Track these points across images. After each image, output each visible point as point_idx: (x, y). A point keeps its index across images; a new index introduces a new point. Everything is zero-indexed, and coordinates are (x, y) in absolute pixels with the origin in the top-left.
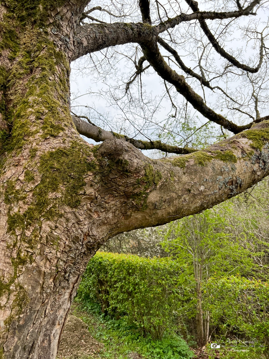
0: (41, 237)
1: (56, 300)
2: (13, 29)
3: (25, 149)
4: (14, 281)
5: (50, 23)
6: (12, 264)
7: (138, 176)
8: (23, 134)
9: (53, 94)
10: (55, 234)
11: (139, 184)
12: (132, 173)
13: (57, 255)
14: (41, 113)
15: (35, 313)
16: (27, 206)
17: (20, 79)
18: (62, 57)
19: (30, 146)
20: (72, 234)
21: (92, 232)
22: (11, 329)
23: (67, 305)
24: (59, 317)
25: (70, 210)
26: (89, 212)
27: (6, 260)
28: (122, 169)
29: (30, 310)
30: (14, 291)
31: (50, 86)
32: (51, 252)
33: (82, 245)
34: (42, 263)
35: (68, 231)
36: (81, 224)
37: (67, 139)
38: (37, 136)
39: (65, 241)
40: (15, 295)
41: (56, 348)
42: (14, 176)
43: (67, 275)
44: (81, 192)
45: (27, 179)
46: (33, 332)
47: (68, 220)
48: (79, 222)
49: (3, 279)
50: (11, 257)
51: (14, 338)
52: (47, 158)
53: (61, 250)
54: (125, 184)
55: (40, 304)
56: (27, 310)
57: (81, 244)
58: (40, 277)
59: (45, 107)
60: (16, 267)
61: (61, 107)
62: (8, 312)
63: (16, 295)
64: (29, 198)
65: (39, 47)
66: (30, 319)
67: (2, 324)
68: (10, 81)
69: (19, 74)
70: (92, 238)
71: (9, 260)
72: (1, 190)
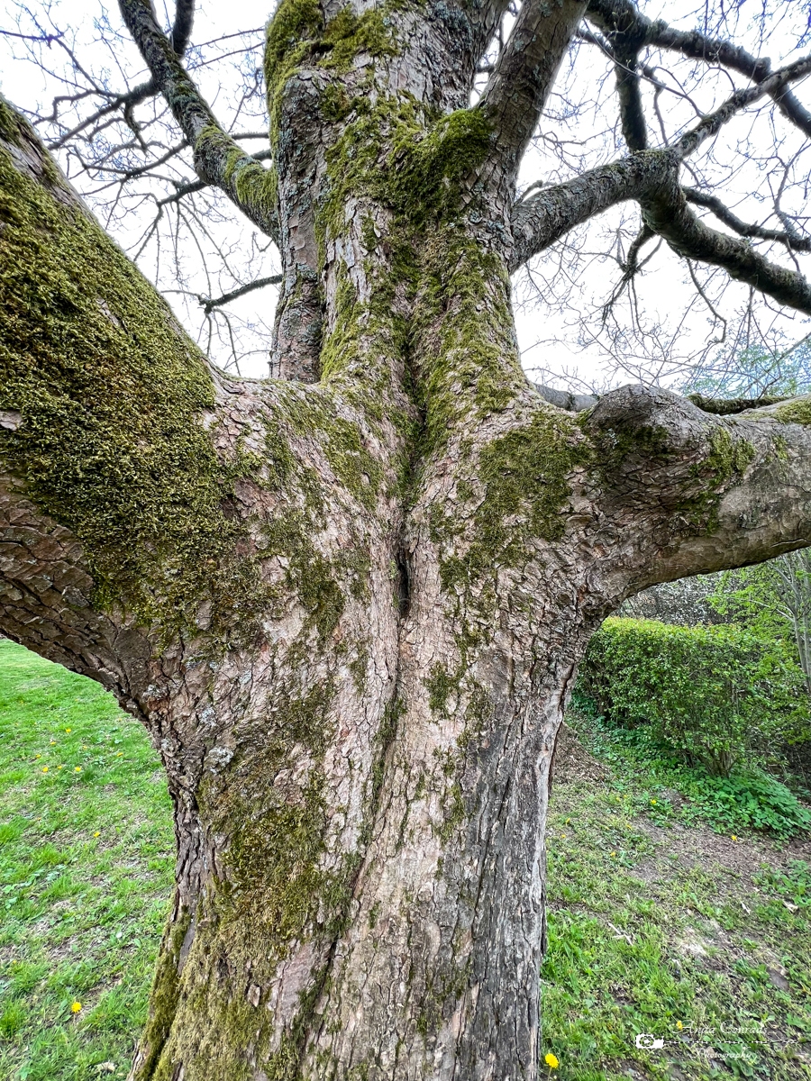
1: (536, 708)
2: (406, 243)
3: (452, 444)
4: (463, 674)
5: (466, 205)
6: (456, 645)
7: (695, 459)
8: (446, 419)
9: (487, 335)
10: (524, 591)
11: (697, 476)
12: (677, 455)
13: (531, 629)
14: (471, 375)
15: (504, 730)
16: (467, 543)
17: (428, 325)
18: (494, 262)
20: (556, 590)
21: (592, 585)
22: (470, 754)
23: (557, 718)
24: (545, 736)
25: (546, 545)
26: (583, 547)
27: (446, 638)
28: (651, 449)
29: (497, 724)
30: (465, 690)
31: (480, 322)
32: (520, 625)
33: (577, 611)
34: (506, 644)
35: (547, 584)
36: (571, 570)
37: (524, 410)
38: (469, 417)
39: (543, 604)
40: (467, 698)
41: (546, 788)
42: (440, 494)
43: (553, 664)
44: (563, 510)
45: (461, 496)
46: (505, 762)
47: (543, 565)
48: (565, 568)
49: (446, 670)
50: (453, 632)
51: (475, 769)
52: (490, 454)
53: (537, 620)
54: (662, 481)
55: (512, 716)
56: (491, 725)
57: (574, 609)
58: (505, 668)
59: (476, 362)
60: (464, 650)
61: (504, 355)
62: (461, 726)
63: (470, 698)
64: (470, 530)
65: (452, 257)
66: (498, 740)
67: (454, 745)
68: (413, 334)
69: (426, 317)
70: (594, 598)
71: (451, 638)
72: (424, 520)
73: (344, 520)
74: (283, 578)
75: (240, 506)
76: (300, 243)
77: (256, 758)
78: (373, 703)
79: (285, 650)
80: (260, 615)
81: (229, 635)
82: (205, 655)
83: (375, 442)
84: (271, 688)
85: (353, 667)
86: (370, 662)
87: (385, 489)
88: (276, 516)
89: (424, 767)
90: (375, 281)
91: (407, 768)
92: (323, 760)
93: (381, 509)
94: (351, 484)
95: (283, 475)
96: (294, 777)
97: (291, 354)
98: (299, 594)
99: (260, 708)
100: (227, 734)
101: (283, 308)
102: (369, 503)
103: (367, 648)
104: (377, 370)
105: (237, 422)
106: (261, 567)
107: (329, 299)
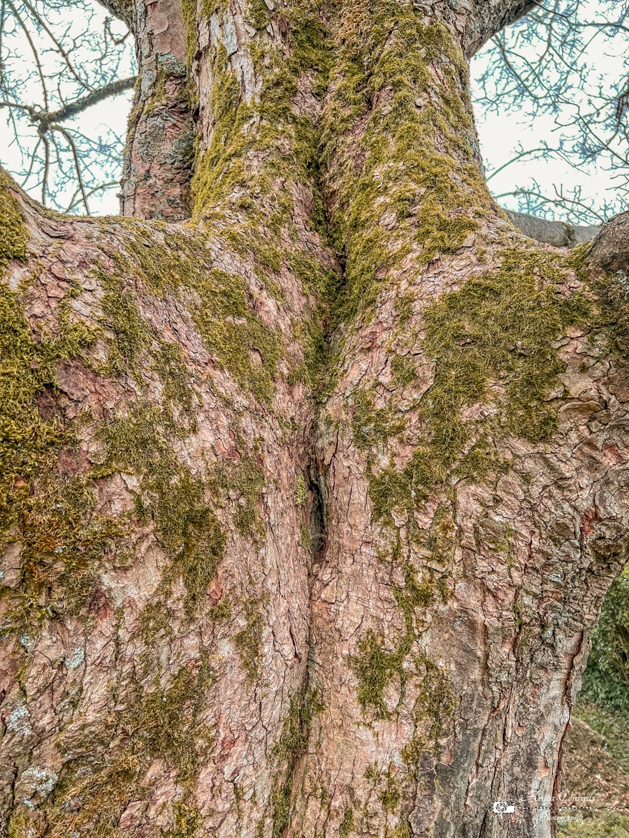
0: (461, 530)
1: (526, 701)
2: (312, 16)
3: (383, 303)
4: (408, 649)
6: (397, 604)
8: (374, 266)
9: (433, 141)
10: (497, 519)
13: (511, 577)
14: (409, 200)
15: (476, 736)
16: (409, 448)
17: (346, 132)
18: (441, 36)
19: (393, 293)
20: (547, 517)
21: (605, 507)
22: (422, 775)
23: (561, 716)
24: (543, 746)
25: (529, 448)
26: (586, 449)
27: (381, 593)
29: (464, 726)
30: (412, 674)
31: (421, 123)
32: (493, 571)
33: (582, 548)
34: (473, 601)
35: (533, 508)
36: (570, 485)
37: (489, 249)
38: (407, 263)
39: (529, 538)
40: (416, 686)
42: (367, 377)
43: (550, 632)
44: (553, 394)
45: (398, 379)
46: (479, 787)
47: (526, 478)
48: (560, 482)
49: (383, 642)
50: (391, 584)
51: (432, 799)
52: (439, 315)
53: (520, 563)
55: (488, 713)
56: (454, 728)
57: (578, 544)
58: (474, 638)
59: (417, 181)
60: (409, 611)
61: (458, 170)
62: (408, 730)
63: (420, 686)
64: (412, 428)
65: (379, 32)
66: (466, 751)
67: (398, 760)
68: (324, 146)
69: (342, 121)
70: (609, 528)
71: (388, 594)
72: (344, 417)
73: (223, 418)
74: (131, 507)
75: (64, 401)
76: (161, 24)
77: (93, 784)
78: (271, 696)
79: (135, 615)
80: (97, 563)
81: (49, 595)
82: (13, 625)
83: (270, 304)
84: (115, 674)
85: (240, 640)
86: (266, 632)
87: (286, 372)
88: (119, 414)
89: (352, 795)
90: (267, 72)
91: (325, 798)
92: (195, 786)
93: (281, 401)
94: (234, 364)
95: (128, 353)
96: (152, 813)
97: (151, 181)
98: (156, 530)
99: (98, 707)
100: (48, 747)
101: (139, 117)
102: (261, 393)
103: (261, 610)
104: (273, 199)
105: (59, 279)
106: (96, 491)
107: (203, 101)
